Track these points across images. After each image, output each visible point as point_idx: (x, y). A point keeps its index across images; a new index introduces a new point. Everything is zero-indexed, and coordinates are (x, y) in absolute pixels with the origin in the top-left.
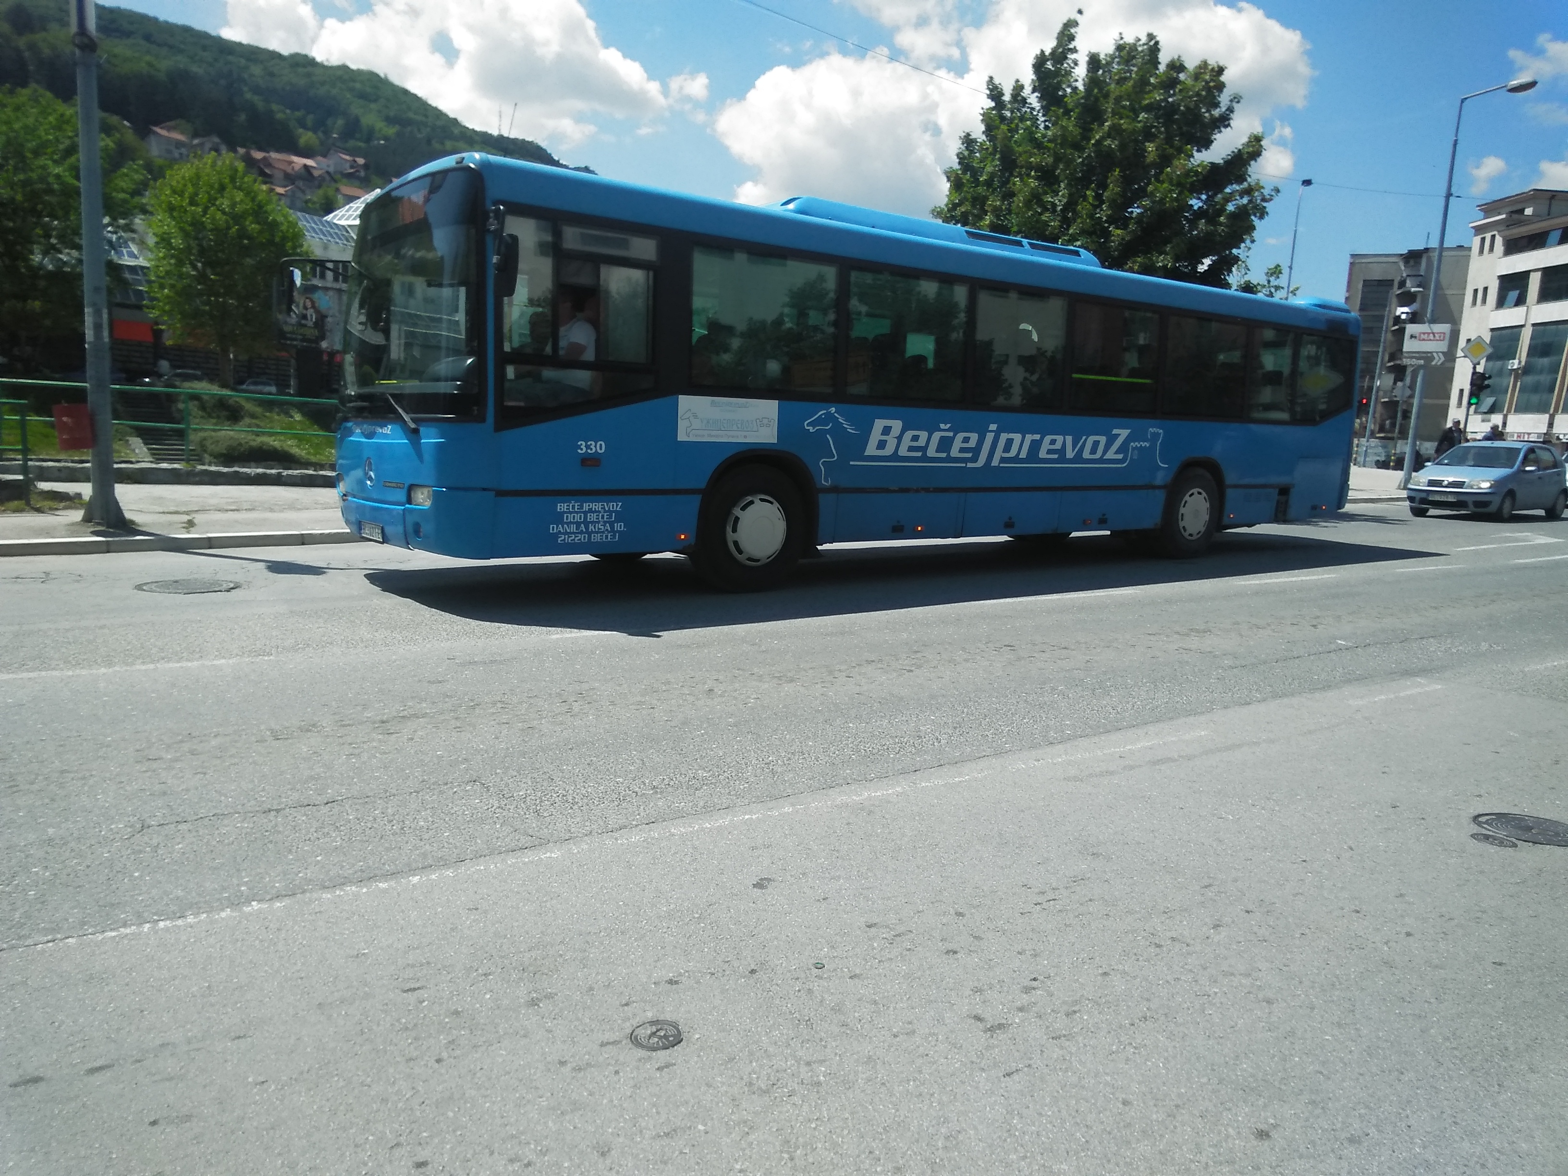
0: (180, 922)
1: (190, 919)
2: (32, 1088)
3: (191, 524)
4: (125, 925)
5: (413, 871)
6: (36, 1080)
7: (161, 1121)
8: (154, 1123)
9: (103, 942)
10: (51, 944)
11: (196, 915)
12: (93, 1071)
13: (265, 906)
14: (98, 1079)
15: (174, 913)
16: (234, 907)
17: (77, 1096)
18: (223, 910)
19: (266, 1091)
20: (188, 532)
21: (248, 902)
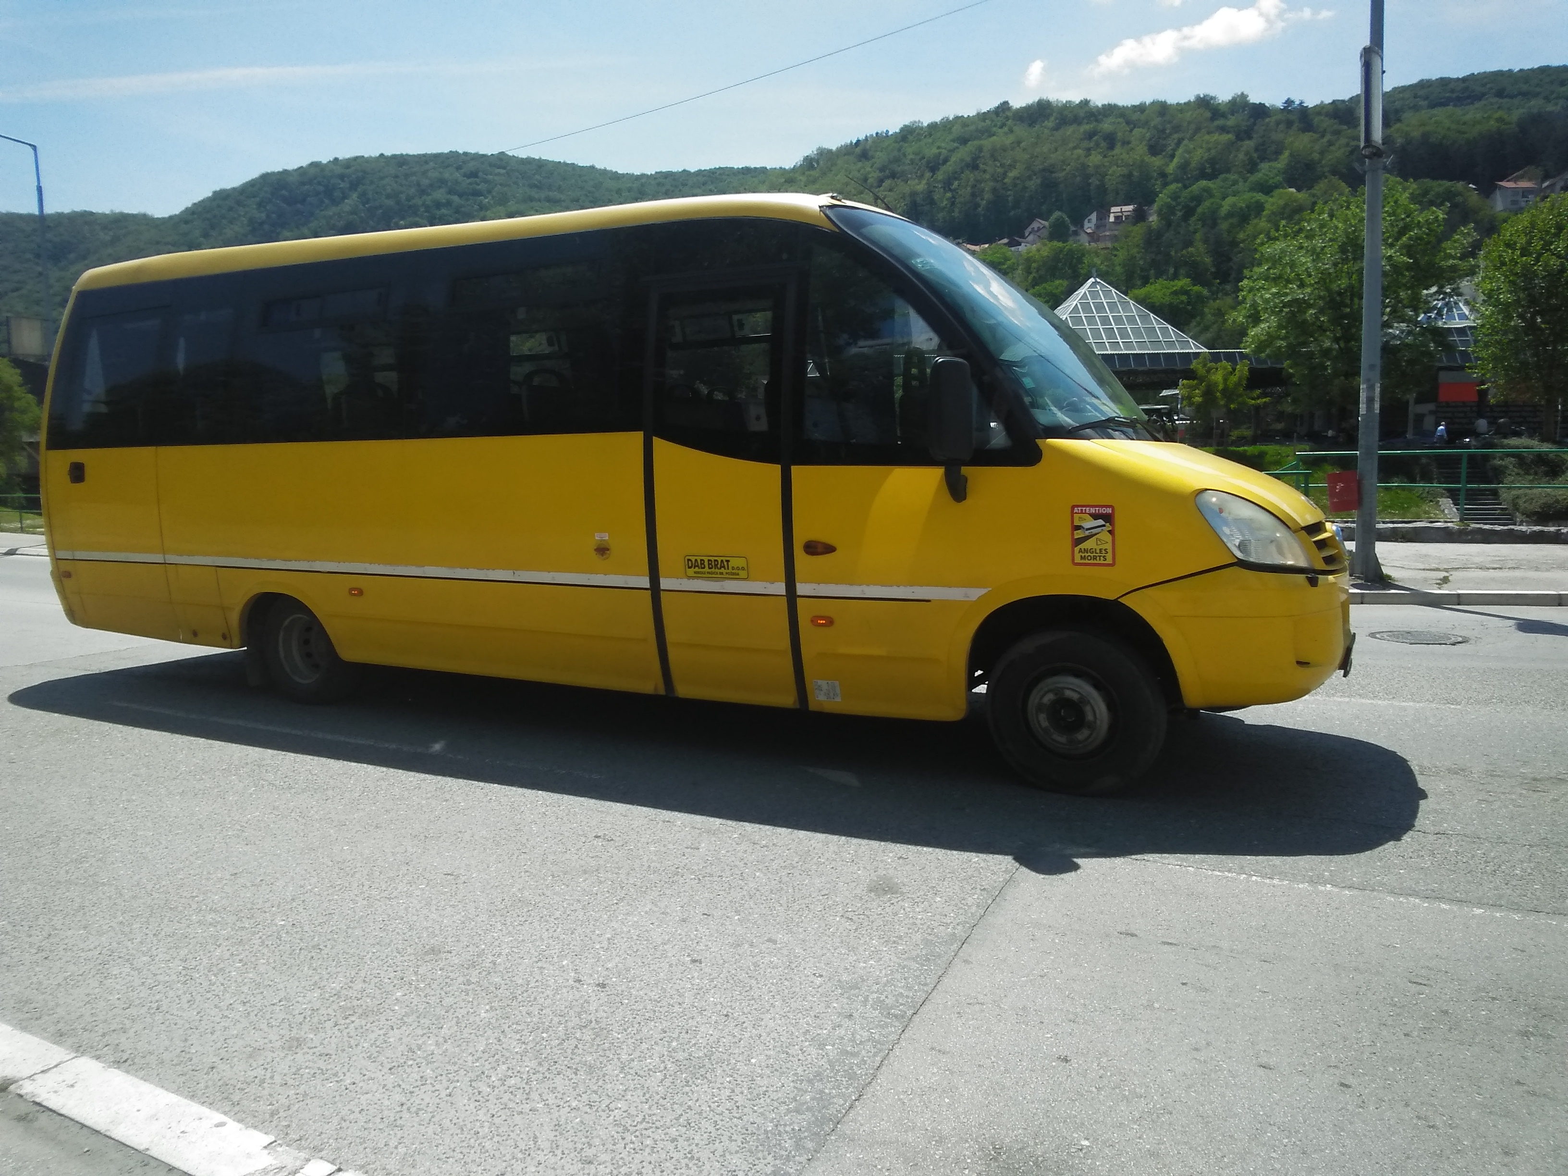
0: (1268, 881)
1: (1276, 882)
2: (1129, 938)
3: (1445, 580)
4: (1229, 871)
5: (1480, 904)
6: (1133, 935)
7: (1188, 985)
8: (1183, 984)
9: (1211, 876)
10: (1178, 867)
11: (1281, 880)
12: (1165, 943)
13: (1336, 890)
14: (1166, 948)
15: (1266, 874)
16: (1312, 884)
17: (1149, 952)
18: (1302, 883)
19: (1264, 997)
20: (1440, 589)
21: (1324, 884)
